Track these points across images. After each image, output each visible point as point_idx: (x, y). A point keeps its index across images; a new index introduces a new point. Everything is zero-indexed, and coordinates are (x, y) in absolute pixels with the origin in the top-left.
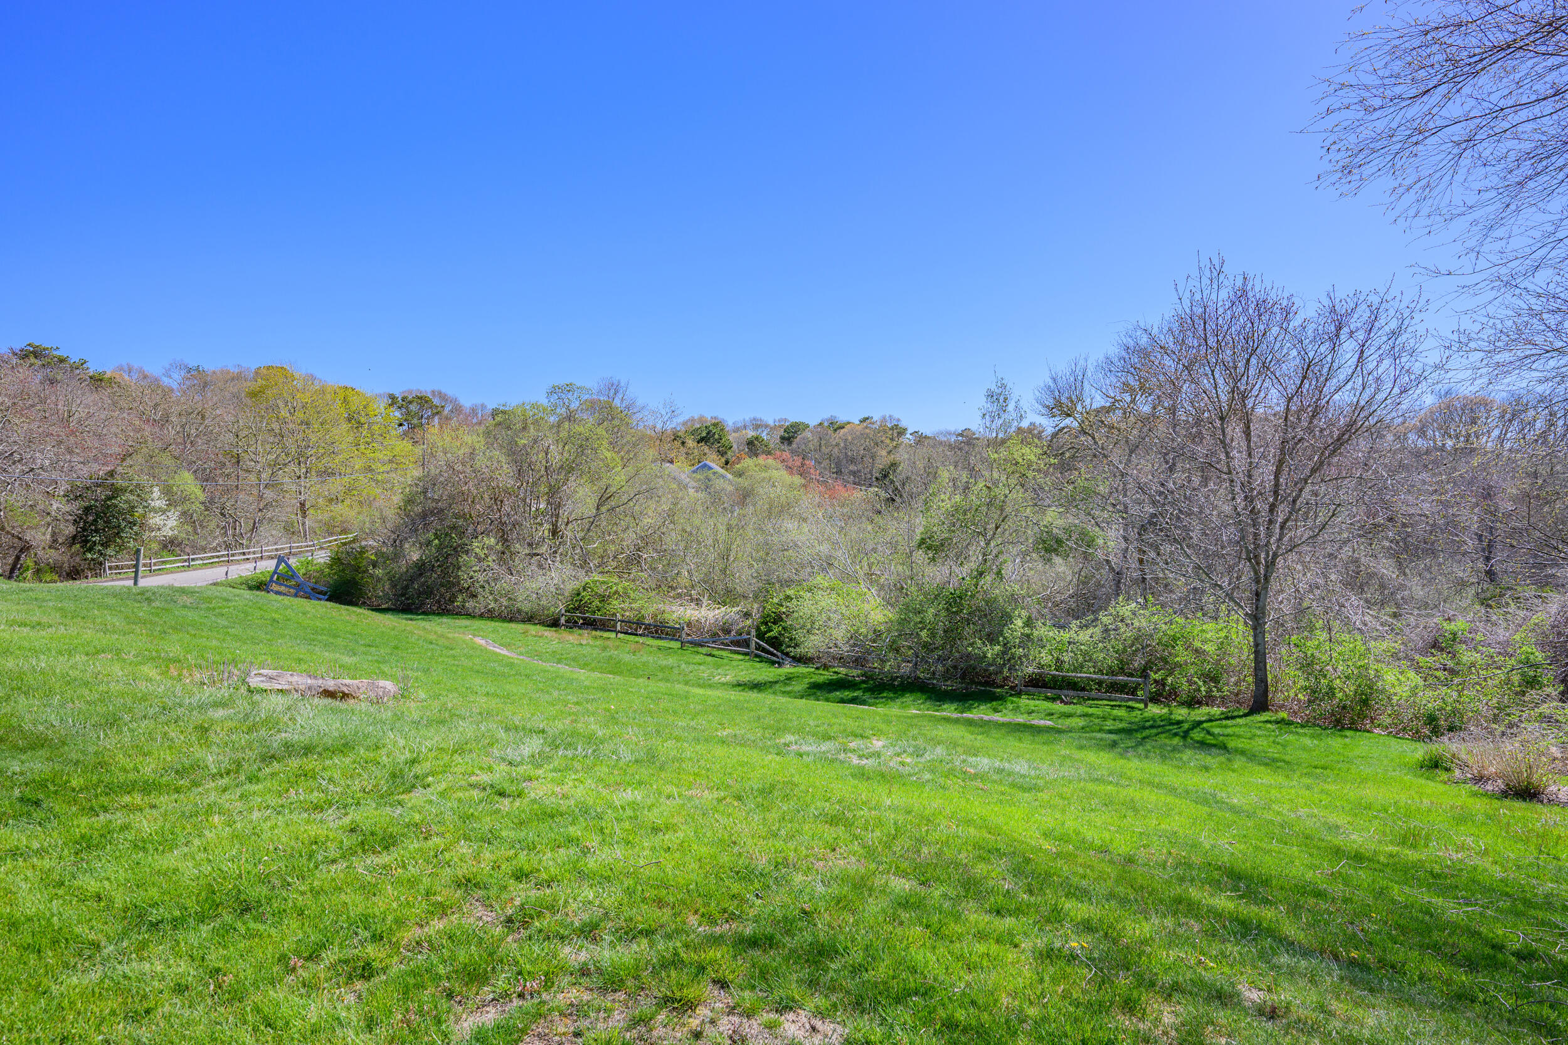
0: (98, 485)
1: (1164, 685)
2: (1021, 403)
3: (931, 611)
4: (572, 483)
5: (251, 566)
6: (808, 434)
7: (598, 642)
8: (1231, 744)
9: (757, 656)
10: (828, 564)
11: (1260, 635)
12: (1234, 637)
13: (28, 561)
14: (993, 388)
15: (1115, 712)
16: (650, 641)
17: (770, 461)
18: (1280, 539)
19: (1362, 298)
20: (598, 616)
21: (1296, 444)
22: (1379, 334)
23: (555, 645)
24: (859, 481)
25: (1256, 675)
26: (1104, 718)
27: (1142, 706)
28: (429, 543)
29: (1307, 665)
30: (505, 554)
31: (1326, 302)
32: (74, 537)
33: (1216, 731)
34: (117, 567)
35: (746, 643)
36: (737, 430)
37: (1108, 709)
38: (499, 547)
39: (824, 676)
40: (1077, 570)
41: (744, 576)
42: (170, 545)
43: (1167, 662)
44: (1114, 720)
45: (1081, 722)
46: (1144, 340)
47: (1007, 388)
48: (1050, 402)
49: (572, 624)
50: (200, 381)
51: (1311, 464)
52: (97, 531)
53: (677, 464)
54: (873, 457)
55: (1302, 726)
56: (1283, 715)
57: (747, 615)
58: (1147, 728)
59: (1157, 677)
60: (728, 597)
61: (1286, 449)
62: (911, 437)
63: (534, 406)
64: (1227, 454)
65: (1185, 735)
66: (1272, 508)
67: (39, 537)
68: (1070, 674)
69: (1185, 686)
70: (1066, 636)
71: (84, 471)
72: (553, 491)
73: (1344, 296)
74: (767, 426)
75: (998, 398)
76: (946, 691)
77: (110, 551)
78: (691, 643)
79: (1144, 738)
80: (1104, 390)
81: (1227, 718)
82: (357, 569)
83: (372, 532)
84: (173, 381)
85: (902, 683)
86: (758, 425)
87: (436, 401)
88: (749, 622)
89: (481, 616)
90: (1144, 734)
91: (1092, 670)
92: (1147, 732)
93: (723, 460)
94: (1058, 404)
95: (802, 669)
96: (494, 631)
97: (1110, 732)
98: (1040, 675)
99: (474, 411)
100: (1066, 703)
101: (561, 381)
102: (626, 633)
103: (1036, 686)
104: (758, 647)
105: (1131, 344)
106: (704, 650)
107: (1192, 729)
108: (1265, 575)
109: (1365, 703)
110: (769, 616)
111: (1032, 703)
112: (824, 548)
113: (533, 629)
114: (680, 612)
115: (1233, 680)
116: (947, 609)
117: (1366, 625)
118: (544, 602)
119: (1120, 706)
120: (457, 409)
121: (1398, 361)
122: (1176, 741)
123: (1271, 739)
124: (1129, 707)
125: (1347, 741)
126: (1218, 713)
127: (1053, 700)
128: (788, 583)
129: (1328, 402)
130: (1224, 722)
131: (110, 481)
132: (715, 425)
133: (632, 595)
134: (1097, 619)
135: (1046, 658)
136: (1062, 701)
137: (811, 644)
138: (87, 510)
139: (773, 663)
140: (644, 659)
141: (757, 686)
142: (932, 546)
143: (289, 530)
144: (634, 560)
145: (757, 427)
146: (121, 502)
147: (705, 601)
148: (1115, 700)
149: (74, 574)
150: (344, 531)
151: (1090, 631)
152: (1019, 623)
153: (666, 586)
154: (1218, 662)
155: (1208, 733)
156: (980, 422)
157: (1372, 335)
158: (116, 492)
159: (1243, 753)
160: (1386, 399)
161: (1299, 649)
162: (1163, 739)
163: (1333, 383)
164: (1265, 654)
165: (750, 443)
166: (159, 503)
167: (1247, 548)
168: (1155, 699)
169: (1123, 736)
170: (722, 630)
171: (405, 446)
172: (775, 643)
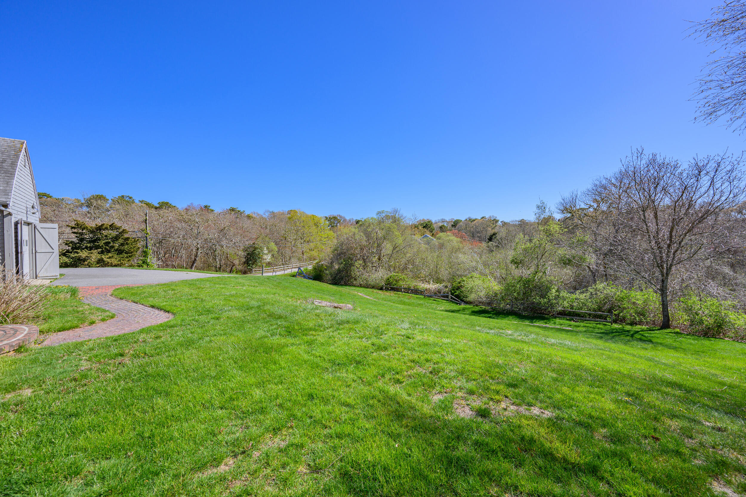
0: (251, 247)
1: (619, 316)
2: (551, 209)
3: (518, 286)
4: (385, 243)
5: (290, 270)
6: (461, 223)
7: (396, 295)
8: (654, 340)
9: (451, 301)
10: (475, 269)
11: (665, 298)
12: (651, 298)
13: (234, 268)
14: (539, 204)
15: (598, 326)
16: (413, 295)
17: (448, 233)
18: (673, 259)
19: (711, 158)
20: (395, 286)
21: (680, 220)
22: (721, 172)
23: (383, 296)
24: (481, 240)
25: (663, 314)
26: (594, 328)
27: (610, 324)
28: (342, 263)
29: (689, 310)
30: (365, 267)
31: (693, 161)
32: (245, 262)
33: (647, 335)
34: (256, 271)
35: (447, 297)
36: (436, 223)
37: (595, 324)
38: (363, 264)
39: (477, 309)
40: (574, 271)
41: (444, 273)
42: (269, 264)
43: (620, 307)
44: (598, 329)
45: (584, 329)
46: (604, 182)
47: (545, 204)
48: (562, 208)
49: (387, 289)
50: (273, 215)
51: (688, 228)
52: (250, 260)
53: (416, 236)
54: (486, 231)
55: (687, 335)
56: (678, 330)
57: (446, 287)
58: (614, 332)
59: (616, 312)
60: (438, 280)
61: (675, 222)
62: (500, 223)
63: (372, 218)
64: (646, 225)
65: (632, 336)
66: (669, 246)
67: (237, 262)
68: (577, 311)
69: (629, 317)
70: (574, 296)
71: (247, 243)
72: (379, 246)
73: (702, 158)
74: (446, 221)
75: (541, 208)
76: (524, 316)
77: (254, 266)
78: (427, 296)
79: (614, 336)
80: (585, 202)
81: (650, 330)
82: (321, 271)
83: (325, 260)
84: (266, 216)
85: (507, 312)
86: (443, 221)
87: (339, 218)
88: (447, 289)
89: (358, 286)
90: (613, 335)
91: (586, 309)
92: (614, 334)
93: (432, 234)
94: (566, 209)
95: (468, 306)
96: (363, 291)
97: (598, 333)
98: (564, 311)
99: (350, 220)
100: (576, 322)
101: (380, 210)
102: (405, 292)
103: (562, 315)
104: (452, 298)
105: (598, 183)
106: (432, 299)
107: (635, 334)
108: (666, 273)
109: (719, 327)
110: (455, 287)
111: (561, 321)
112: (474, 264)
113: (375, 291)
114: (423, 286)
115: (652, 315)
116: (524, 285)
117: (719, 294)
118: (377, 282)
119: (600, 324)
120: (345, 220)
121: (732, 184)
122: (628, 338)
123: (673, 340)
124: (604, 324)
125: (713, 342)
126: (646, 328)
127: (570, 320)
128: (461, 276)
129: (696, 202)
130: (649, 332)
131: (254, 246)
132: (429, 222)
133: (406, 280)
134: (587, 290)
135: (566, 304)
136: (574, 321)
137: (472, 297)
138: (248, 254)
139: (457, 304)
140: (412, 301)
141: (453, 311)
142: (516, 262)
143: (299, 259)
144: (405, 268)
145: (443, 222)
146: (256, 252)
147: (431, 282)
148: (598, 321)
149: (245, 273)
150: (315, 259)
151: (585, 295)
152: (554, 291)
153: (416, 277)
154: (644, 308)
155: (643, 335)
156: (534, 217)
157: (717, 173)
158: (255, 249)
159: (661, 344)
160: (726, 200)
161: (684, 303)
162: (622, 337)
163: (698, 195)
164: (667, 305)
165: (441, 227)
166: (266, 252)
167: (657, 262)
168: (615, 322)
169: (604, 335)
170: (438, 292)
171: (331, 233)
172: (458, 296)
